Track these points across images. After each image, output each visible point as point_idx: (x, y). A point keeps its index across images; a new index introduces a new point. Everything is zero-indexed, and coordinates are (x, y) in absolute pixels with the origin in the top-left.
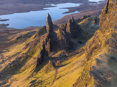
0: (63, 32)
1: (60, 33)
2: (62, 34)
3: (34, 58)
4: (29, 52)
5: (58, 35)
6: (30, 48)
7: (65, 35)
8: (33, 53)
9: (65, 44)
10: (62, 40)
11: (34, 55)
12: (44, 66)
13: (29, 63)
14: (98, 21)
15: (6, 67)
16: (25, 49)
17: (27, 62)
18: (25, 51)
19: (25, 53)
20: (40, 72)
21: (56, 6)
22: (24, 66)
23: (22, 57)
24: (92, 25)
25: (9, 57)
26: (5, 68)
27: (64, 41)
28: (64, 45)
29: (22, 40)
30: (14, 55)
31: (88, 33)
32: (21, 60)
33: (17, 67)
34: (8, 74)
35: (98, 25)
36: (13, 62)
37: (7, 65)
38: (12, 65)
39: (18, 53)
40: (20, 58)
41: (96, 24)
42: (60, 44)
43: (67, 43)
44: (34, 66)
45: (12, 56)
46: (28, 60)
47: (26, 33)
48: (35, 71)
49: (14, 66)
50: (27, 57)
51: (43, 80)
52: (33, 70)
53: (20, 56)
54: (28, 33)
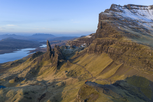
3: (45, 66)
4: (39, 64)
6: (38, 62)
8: (42, 64)
12: (62, 65)
13: (42, 70)
15: (27, 74)
18: (36, 63)
19: (36, 65)
23: (36, 67)
24: (65, 50)
26: (27, 75)
28: (62, 57)
29: (15, 65)
30: (27, 68)
31: (65, 54)
32: (36, 69)
33: (34, 73)
34: (31, 77)
36: (30, 70)
37: (27, 73)
39: (30, 66)
40: (34, 68)
41: (67, 49)
44: (54, 67)
46: (40, 68)
47: (17, 61)
48: (57, 69)
49: (32, 72)
50: (39, 67)
51: (73, 70)
52: (55, 69)
53: (33, 67)
54: (18, 61)
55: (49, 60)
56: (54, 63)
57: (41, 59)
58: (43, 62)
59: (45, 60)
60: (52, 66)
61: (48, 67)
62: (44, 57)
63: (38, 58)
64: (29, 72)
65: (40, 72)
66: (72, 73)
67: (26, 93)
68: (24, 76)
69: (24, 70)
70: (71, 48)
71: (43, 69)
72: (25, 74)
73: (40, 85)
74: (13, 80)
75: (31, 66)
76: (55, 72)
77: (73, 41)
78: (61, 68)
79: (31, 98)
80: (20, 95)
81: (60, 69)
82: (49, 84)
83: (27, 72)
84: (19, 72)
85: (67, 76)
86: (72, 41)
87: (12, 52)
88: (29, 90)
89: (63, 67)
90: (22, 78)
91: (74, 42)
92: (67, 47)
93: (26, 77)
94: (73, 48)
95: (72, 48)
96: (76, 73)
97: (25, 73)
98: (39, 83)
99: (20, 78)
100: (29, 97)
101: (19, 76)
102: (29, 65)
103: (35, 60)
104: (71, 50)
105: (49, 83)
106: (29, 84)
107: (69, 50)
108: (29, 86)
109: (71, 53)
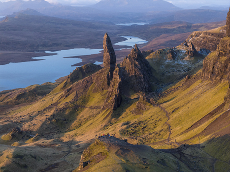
0: (137, 63)
1: (132, 64)
2: (136, 65)
3: (91, 108)
4: (77, 100)
5: (127, 69)
6: (77, 94)
7: (140, 67)
8: (85, 101)
9: (141, 82)
10: (136, 75)
11: (88, 104)
12: (127, 108)
13: (83, 116)
14: (176, 55)
15: (44, 124)
16: (66, 96)
17: (78, 115)
18: (70, 98)
19: (71, 102)
20: (123, 117)
21: (57, 54)
22: (76, 121)
23: (67, 108)
24: (167, 61)
25: (39, 112)
26: (42, 126)
27: (140, 78)
28: (141, 85)
29: (27, 99)
30: (47, 108)
31: (163, 74)
32: (67, 113)
33: (62, 123)
34: (51, 133)
35: (178, 61)
36: (53, 115)
37: (43, 121)
38: (53, 120)
39: (56, 104)
40: (63, 110)
41: (174, 59)
42: (133, 82)
43: (144, 81)
44: (107, 111)
45: (45, 110)
46: (78, 112)
47: (33, 88)
48: (113, 117)
49: (57, 121)
50: (76, 108)
51: (144, 120)
52: (107, 116)
53: (61, 107)
54: (37, 87)
55: (105, 91)
56: (109, 101)
57: (86, 88)
58: (89, 96)
59: (95, 91)
60: (104, 109)
61: (98, 110)
62: (94, 81)
63: (77, 84)
64: (50, 119)
65: (75, 122)
66: (136, 129)
67: (17, 156)
68: (35, 129)
69: (40, 113)
70: (187, 58)
71: (84, 113)
72: (39, 125)
73: (58, 148)
74: (8, 134)
75: (59, 105)
76: (104, 124)
77: (209, 34)
78: (124, 115)
79: (25, 167)
80: (7, 157)
81: (121, 117)
82: (76, 148)
83: (44, 118)
84: (27, 117)
85: (121, 134)
86: (206, 33)
87: (29, 59)
88: (27, 153)
89: (129, 113)
90: (31, 131)
91: (213, 34)
92: (175, 54)
93: (39, 131)
94: (192, 59)
95: (191, 57)
96: (145, 127)
97: (39, 121)
98: (57, 144)
99: (26, 132)
100: (22, 163)
101: (26, 126)
102: (55, 102)
103: (70, 89)
104: (186, 63)
105: (78, 146)
106: (35, 144)
107: (180, 62)
108: (32, 148)
109: (183, 73)
